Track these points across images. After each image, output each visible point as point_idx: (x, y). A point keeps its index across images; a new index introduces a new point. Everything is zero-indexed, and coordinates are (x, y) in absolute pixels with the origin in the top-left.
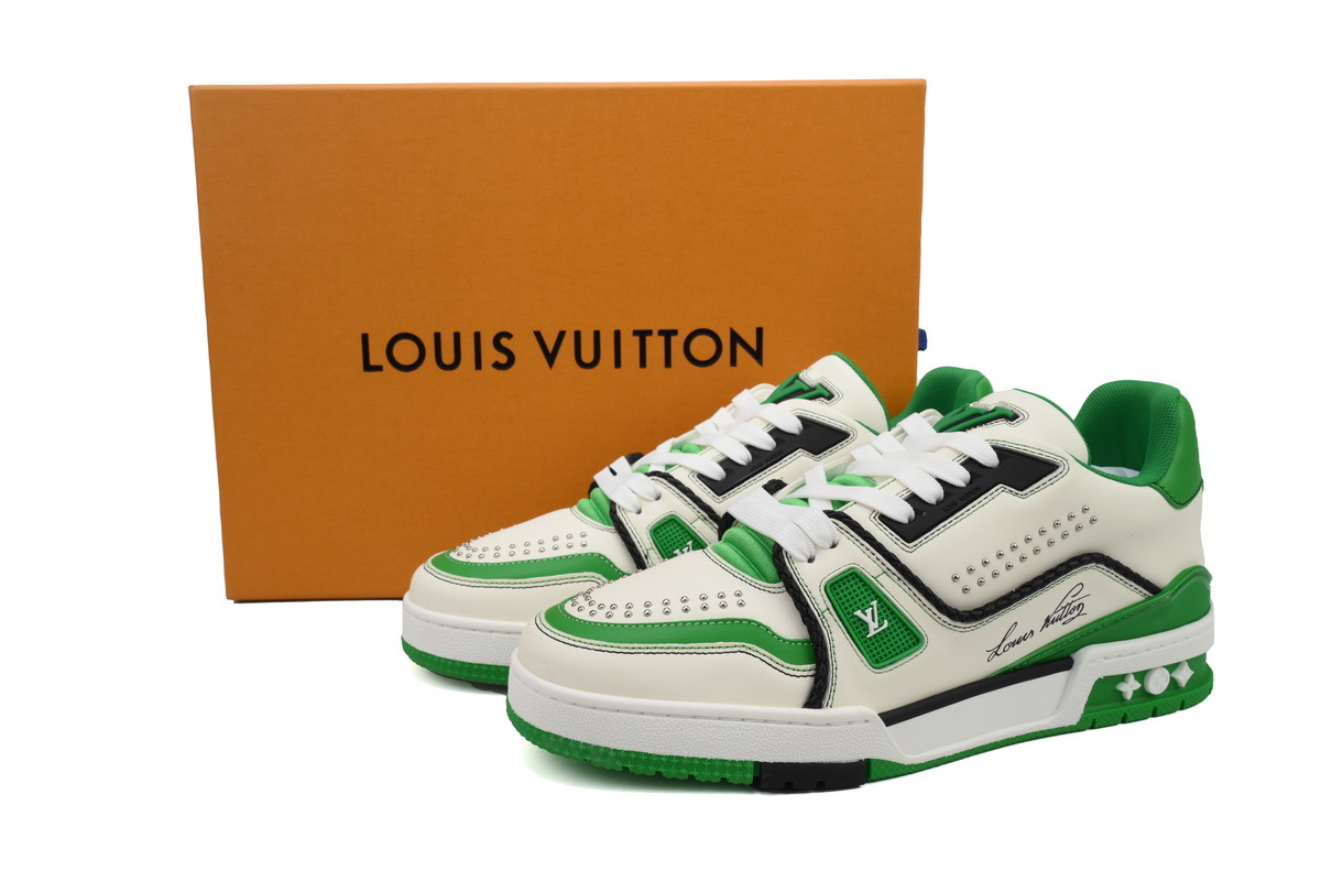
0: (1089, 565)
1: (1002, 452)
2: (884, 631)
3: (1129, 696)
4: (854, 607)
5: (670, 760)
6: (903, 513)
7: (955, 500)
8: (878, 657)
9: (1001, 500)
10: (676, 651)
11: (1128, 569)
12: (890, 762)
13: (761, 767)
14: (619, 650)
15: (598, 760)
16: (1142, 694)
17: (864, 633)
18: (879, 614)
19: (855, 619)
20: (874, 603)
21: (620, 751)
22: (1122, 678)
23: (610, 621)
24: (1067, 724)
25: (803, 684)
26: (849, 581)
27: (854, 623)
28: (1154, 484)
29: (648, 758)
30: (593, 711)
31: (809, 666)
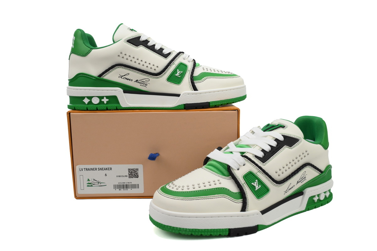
0: (307, 166)
1: (284, 137)
2: (259, 188)
3: (316, 201)
4: (251, 182)
5: (205, 230)
6: (261, 155)
7: (274, 150)
8: (258, 196)
9: (285, 150)
10: (205, 198)
11: (316, 167)
12: (263, 225)
13: (230, 230)
14: (188, 199)
15: (184, 232)
16: (319, 200)
17: (254, 189)
18: (258, 184)
19: (252, 185)
20: (257, 180)
21: (190, 229)
22: (314, 196)
23: (183, 191)
24: (302, 210)
25: (240, 205)
26: (249, 175)
27: (252, 186)
28: (320, 144)
29: (199, 230)
30: (182, 218)
31: (241, 200)
